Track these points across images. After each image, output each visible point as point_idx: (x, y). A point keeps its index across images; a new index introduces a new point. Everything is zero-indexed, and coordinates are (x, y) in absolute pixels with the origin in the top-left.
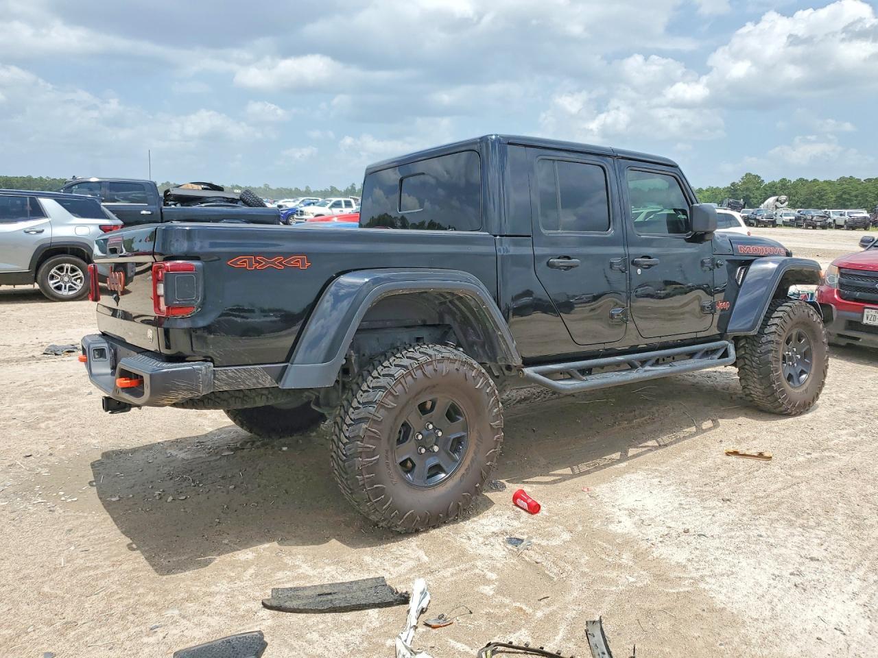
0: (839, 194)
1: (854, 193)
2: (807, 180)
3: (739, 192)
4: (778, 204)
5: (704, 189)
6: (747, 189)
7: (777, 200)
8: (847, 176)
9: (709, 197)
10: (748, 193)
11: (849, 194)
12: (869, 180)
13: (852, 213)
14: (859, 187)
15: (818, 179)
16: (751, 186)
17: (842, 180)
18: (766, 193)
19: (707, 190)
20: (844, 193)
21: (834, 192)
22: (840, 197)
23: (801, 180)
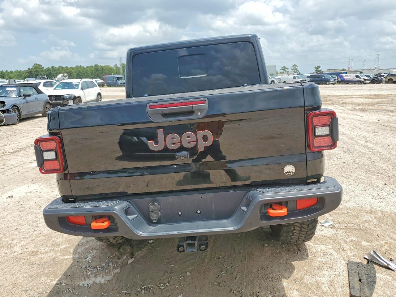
0: (77, 73)
1: (83, 73)
2: (63, 67)
3: (33, 73)
4: (64, 77)
5: (14, 71)
6: (37, 71)
7: (63, 76)
8: (79, 65)
9: (17, 75)
10: (38, 73)
11: (81, 73)
12: (87, 67)
13: (97, 80)
14: (85, 70)
15: (68, 66)
16: (38, 70)
17: (77, 66)
18: (46, 73)
19: (15, 72)
20: (79, 72)
21: (75, 72)
22: (78, 74)
23: (60, 67)
